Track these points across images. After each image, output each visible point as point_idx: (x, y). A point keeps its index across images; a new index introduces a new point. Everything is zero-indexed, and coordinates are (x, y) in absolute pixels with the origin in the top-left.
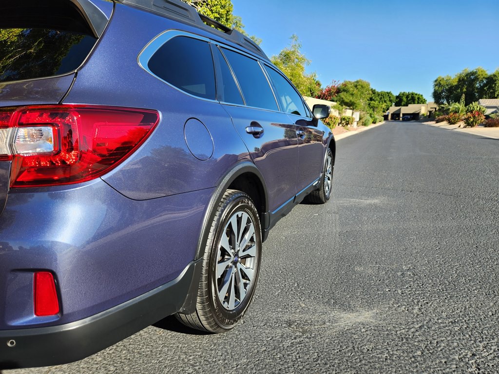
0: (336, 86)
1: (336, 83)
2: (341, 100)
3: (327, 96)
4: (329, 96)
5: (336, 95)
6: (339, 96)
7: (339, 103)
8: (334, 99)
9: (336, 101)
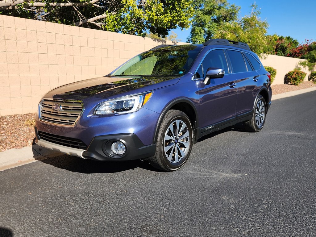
0: (308, 44)
1: (308, 42)
2: (312, 57)
3: (298, 54)
4: (300, 54)
5: (307, 52)
6: (310, 54)
7: (309, 60)
8: (305, 56)
9: (307, 59)
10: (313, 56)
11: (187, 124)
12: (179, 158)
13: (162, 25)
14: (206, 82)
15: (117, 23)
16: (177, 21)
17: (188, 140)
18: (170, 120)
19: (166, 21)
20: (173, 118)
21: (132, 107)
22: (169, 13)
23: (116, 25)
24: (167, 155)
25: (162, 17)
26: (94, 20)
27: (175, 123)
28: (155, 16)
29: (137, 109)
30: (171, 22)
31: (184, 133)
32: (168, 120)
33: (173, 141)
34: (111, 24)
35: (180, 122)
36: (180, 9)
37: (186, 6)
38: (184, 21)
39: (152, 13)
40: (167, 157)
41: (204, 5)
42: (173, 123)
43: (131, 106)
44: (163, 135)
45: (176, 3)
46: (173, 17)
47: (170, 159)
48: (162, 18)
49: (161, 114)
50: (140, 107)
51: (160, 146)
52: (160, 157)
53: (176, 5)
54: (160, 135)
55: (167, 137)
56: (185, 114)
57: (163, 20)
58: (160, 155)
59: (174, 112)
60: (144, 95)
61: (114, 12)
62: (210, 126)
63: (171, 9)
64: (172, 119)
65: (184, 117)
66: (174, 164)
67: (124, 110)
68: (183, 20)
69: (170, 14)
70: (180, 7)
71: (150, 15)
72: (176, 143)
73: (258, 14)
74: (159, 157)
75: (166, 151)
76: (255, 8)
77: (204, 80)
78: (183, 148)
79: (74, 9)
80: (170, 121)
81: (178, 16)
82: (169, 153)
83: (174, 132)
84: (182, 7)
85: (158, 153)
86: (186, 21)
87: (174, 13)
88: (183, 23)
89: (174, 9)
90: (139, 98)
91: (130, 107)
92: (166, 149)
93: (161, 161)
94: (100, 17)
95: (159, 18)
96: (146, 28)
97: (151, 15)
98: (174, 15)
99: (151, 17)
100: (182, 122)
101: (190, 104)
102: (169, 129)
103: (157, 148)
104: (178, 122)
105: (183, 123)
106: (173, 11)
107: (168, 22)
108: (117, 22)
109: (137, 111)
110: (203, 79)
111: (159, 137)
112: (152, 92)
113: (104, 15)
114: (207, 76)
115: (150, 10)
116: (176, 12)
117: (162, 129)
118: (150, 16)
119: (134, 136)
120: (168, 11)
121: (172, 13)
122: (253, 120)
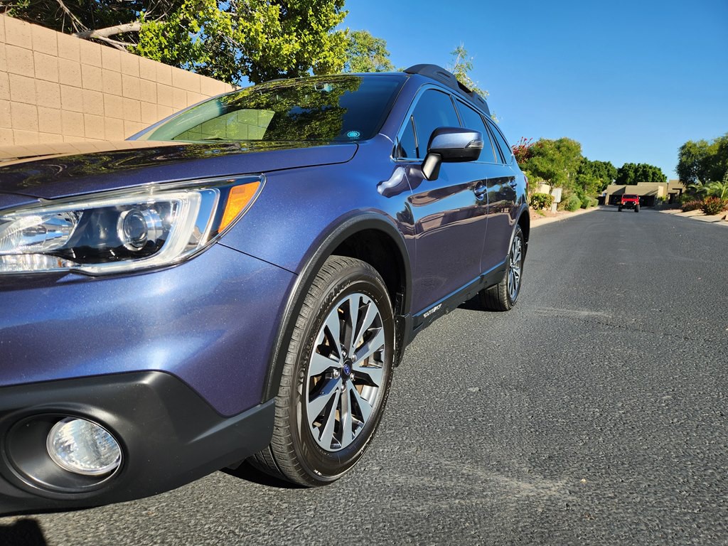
0: (526, 146)
1: (526, 142)
2: (534, 167)
5: (527, 160)
6: (531, 162)
7: (530, 172)
9: (526, 170)
10: (536, 166)
11: (381, 305)
12: (355, 426)
13: (278, 61)
14: (428, 170)
15: (167, 44)
16: (313, 53)
17: (383, 358)
18: (331, 296)
19: (286, 52)
20: (340, 287)
21: (160, 243)
22: (295, 34)
23: (166, 47)
24: (315, 432)
25: (277, 41)
26: (110, 34)
27: (346, 307)
28: (260, 34)
29: (187, 249)
30: (299, 55)
31: (369, 336)
32: (324, 298)
33: (336, 372)
34: (152, 44)
35: (361, 298)
36: (321, 27)
37: (334, 21)
38: (327, 59)
39: (255, 27)
40: (316, 437)
41: (350, 64)
42: (339, 308)
43: (153, 236)
44: (303, 359)
45: (311, 12)
46: (304, 45)
47: (325, 440)
48: (277, 43)
49: (297, 274)
50: (203, 242)
51: (292, 403)
52: (290, 448)
53: (311, 16)
54: (291, 359)
55: (318, 364)
56: (376, 271)
57: (281, 49)
58: (290, 439)
59: (343, 263)
60: (225, 192)
61: (162, 20)
62: (433, 308)
63: (299, 24)
64: (337, 291)
65: (375, 282)
66: (338, 455)
67: (123, 254)
68: (324, 58)
69: (296, 36)
70: (319, 22)
71: (250, 30)
72: (345, 377)
73: (467, 69)
74: (285, 448)
75: (311, 417)
76: (463, 57)
77: (422, 167)
78: (367, 388)
79: (62, 10)
80: (329, 300)
81: (314, 43)
82: (322, 419)
83: (342, 339)
84: (323, 23)
85: (282, 432)
86: (330, 59)
87: (305, 35)
88: (326, 63)
89: (304, 24)
90: (200, 198)
91: (151, 241)
92: (315, 407)
93: (294, 462)
94: (124, 28)
95: (270, 42)
96: (240, 73)
97: (253, 30)
98: (305, 39)
99: (251, 34)
100: (366, 299)
101: (392, 235)
102: (327, 330)
103: (280, 413)
104: (354, 300)
105: (369, 302)
106: (302, 31)
107: (292, 53)
108: (167, 42)
109: (185, 261)
110: (421, 164)
111: (288, 370)
112: (260, 180)
113: (135, 26)
114: (431, 152)
115: (250, 19)
116: (309, 34)
117: (299, 335)
118: (249, 33)
119: (172, 382)
120: (293, 29)
121: (301, 35)
122: (505, 283)
